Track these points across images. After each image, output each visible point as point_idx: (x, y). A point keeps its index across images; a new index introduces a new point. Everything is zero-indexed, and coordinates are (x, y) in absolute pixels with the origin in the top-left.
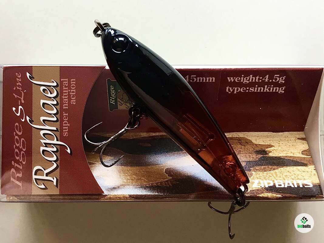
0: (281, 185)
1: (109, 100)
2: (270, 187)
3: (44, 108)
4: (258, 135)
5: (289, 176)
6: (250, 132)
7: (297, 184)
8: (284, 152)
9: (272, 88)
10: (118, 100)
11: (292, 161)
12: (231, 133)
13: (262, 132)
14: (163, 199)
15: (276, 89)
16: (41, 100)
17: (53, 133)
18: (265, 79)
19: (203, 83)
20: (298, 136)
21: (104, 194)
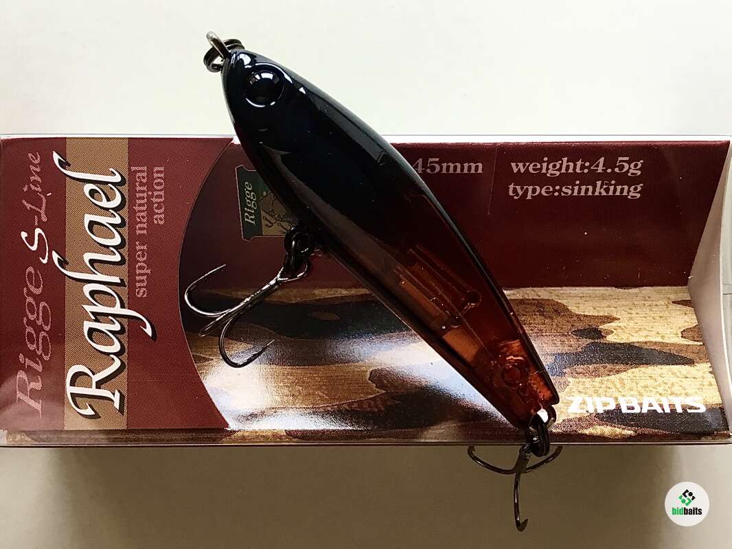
0: (633, 408)
1: (243, 215)
2: (607, 412)
3: (94, 234)
4: (583, 293)
5: (651, 388)
6: (564, 288)
7: (670, 405)
8: (640, 333)
9: (612, 188)
10: (263, 213)
11: (660, 352)
12: (521, 289)
13: (591, 288)
14: (364, 441)
15: (622, 190)
16: (86, 216)
17: (114, 291)
18: (597, 166)
19: (455, 175)
20: (673, 297)
21: (228, 429)
